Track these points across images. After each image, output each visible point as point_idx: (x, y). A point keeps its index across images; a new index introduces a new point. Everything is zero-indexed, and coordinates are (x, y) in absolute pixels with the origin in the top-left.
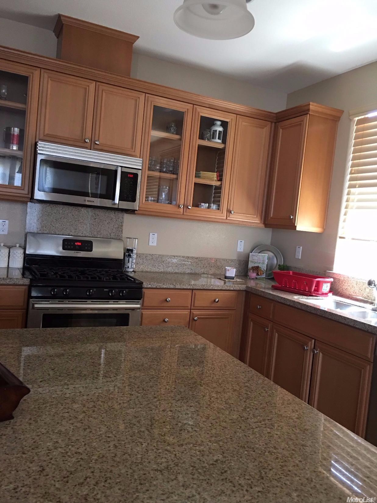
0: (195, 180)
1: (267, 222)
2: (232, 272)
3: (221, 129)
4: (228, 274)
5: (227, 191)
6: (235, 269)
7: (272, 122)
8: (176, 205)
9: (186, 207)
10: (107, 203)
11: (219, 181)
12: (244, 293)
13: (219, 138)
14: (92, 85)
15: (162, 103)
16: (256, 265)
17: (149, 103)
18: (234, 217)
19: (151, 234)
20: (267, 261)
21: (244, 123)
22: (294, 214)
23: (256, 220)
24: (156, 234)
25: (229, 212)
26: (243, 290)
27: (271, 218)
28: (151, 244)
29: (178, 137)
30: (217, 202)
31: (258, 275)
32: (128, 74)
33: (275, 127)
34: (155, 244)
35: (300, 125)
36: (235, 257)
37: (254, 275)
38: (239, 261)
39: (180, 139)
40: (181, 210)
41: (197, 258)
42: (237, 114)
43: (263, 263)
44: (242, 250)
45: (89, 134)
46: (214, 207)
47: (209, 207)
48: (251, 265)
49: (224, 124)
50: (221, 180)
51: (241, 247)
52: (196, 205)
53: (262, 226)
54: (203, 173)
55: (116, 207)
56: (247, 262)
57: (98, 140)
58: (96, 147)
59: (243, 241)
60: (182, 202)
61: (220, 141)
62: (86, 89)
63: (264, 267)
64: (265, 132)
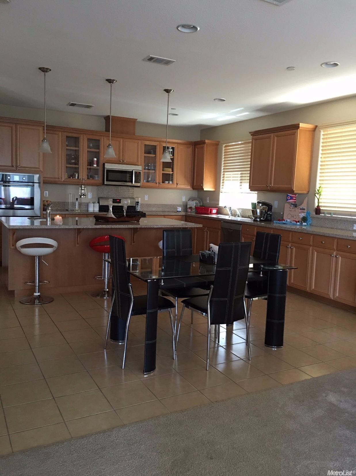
0: (162, 172)
1: (194, 188)
2: (180, 209)
3: (171, 150)
4: (178, 210)
5: (176, 176)
6: (181, 208)
7: (193, 145)
8: (155, 183)
9: (159, 183)
10: (130, 184)
11: (172, 172)
12: (185, 216)
13: (171, 154)
14: (122, 140)
15: (147, 143)
16: (191, 206)
17: (143, 144)
18: (179, 186)
19: (145, 195)
20: (195, 204)
21: (181, 147)
22: (203, 184)
23: (189, 187)
24: (147, 195)
25: (177, 184)
26: (184, 215)
27: (195, 186)
28: (145, 199)
29: (154, 155)
30: (172, 180)
31: (191, 210)
32: (134, 134)
33: (194, 147)
34: (147, 200)
35: (203, 148)
36: (181, 204)
37: (189, 210)
38: (184, 205)
39: (156, 156)
40: (158, 185)
41: (165, 205)
42: (178, 143)
43: (193, 205)
44: (185, 200)
45: (121, 158)
46: (171, 182)
47: (169, 183)
48: (188, 206)
49: (173, 148)
50: (173, 171)
51: (184, 199)
52: (163, 182)
53: (192, 189)
54: (165, 169)
55: (133, 185)
56: (187, 206)
57: (125, 160)
58: (124, 163)
59: (185, 196)
60: (158, 182)
61: (172, 155)
62: (119, 142)
63: (194, 207)
64: (190, 150)
